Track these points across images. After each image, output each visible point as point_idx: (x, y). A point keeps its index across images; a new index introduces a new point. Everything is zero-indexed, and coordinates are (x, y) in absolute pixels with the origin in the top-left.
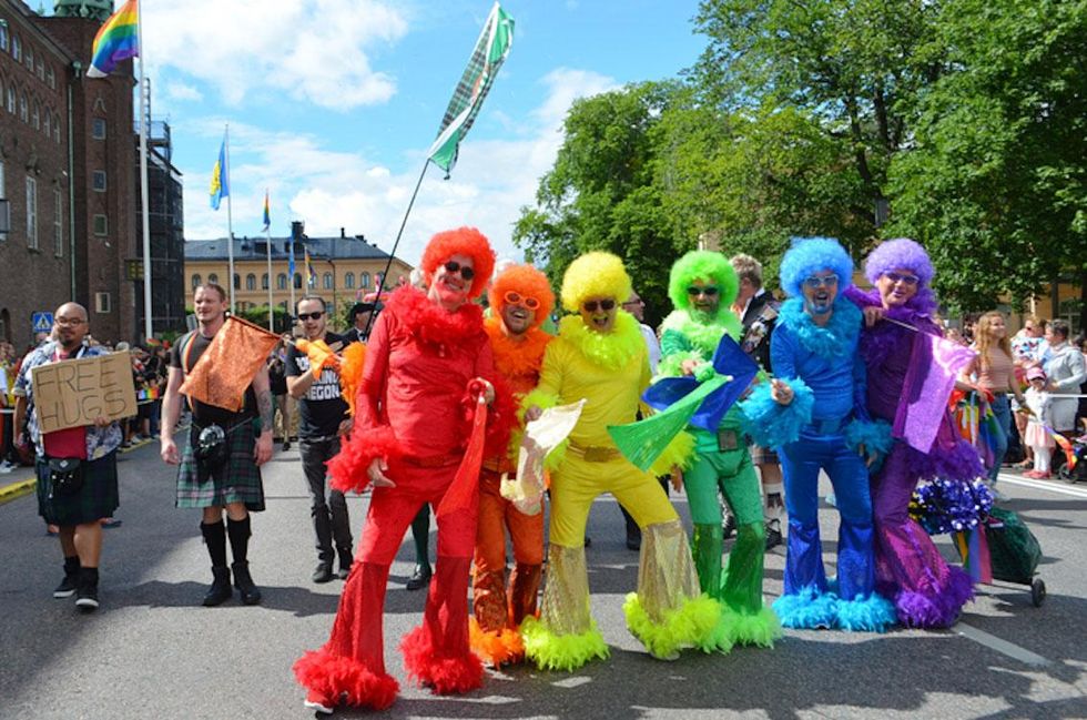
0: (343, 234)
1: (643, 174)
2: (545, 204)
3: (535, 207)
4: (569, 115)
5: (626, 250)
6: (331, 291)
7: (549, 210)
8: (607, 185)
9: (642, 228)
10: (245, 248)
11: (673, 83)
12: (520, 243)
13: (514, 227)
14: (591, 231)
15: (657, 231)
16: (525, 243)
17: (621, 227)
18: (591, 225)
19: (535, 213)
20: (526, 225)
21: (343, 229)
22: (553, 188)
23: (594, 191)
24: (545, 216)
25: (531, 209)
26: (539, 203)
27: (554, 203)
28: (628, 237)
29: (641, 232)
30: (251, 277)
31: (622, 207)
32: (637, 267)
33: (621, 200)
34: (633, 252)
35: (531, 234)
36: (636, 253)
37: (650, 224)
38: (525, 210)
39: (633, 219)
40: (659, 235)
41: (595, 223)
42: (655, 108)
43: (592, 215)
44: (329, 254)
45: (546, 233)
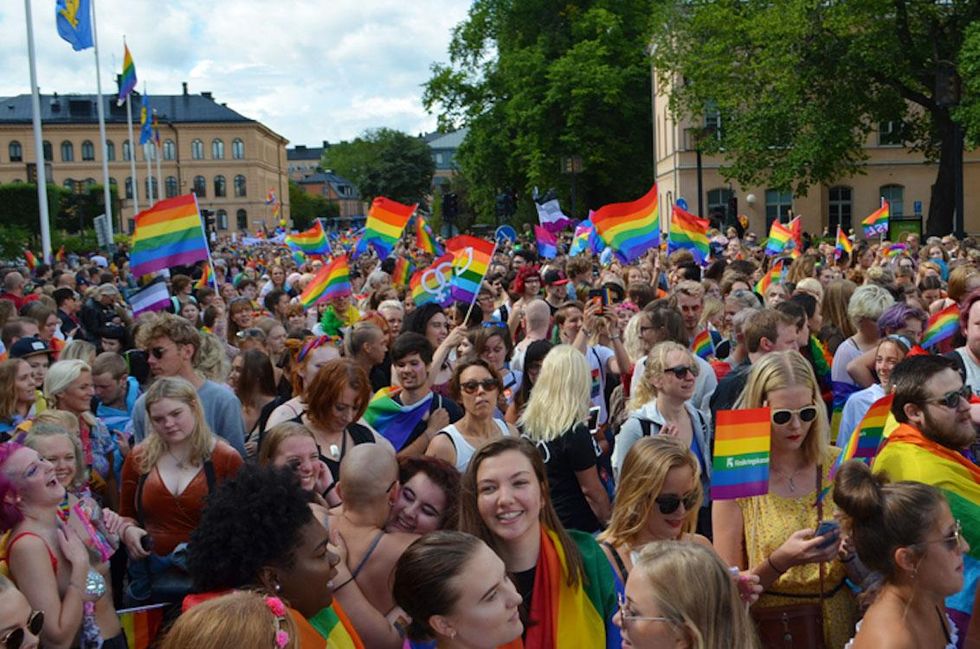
0: (185, 90)
1: (584, 25)
2: (459, 61)
3: (449, 64)
5: (566, 117)
6: (174, 163)
7: (465, 68)
10: (56, 108)
12: (431, 109)
13: (424, 89)
14: (522, 94)
15: (604, 95)
16: (437, 107)
17: (560, 90)
18: (521, 87)
19: (449, 71)
20: (440, 87)
21: (185, 85)
22: (469, 40)
23: (523, 45)
24: (462, 75)
25: (444, 67)
26: (453, 59)
27: (470, 58)
29: (584, 96)
30: (67, 145)
31: (559, 66)
32: (578, 138)
35: (445, 98)
36: (579, 122)
37: (594, 86)
38: (437, 69)
39: (573, 80)
40: (605, 100)
41: (528, 84)
43: (522, 75)
44: (169, 115)
45: (463, 96)
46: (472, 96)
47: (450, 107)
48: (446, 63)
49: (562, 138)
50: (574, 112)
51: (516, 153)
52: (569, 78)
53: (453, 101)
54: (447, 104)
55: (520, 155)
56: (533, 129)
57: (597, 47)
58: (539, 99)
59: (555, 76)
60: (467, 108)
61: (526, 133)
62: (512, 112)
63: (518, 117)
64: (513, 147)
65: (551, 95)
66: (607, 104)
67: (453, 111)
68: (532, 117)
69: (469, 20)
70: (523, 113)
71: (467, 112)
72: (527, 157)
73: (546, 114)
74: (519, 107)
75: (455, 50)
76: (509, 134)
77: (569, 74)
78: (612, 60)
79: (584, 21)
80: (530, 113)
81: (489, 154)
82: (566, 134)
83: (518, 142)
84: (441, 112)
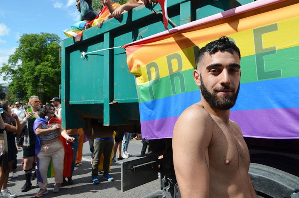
46: (14, 72)
47: (7, 74)
48: (7, 64)
49: (38, 84)
50: (42, 78)
51: (25, 87)
52: (41, 70)
53: (8, 73)
54: (6, 74)
55: (26, 87)
56: (30, 81)
57: (49, 64)
58: (32, 74)
59: (37, 69)
60: (12, 75)
61: (28, 82)
62: (25, 77)
63: (26, 78)
64: (25, 85)
65: (36, 74)
66: (50, 77)
67: (8, 75)
68: (30, 78)
69: (14, 54)
70: (28, 77)
71: (12, 76)
72: (28, 88)
73: (34, 78)
74: (27, 76)
75: (10, 61)
76: (24, 82)
77: (41, 69)
78: (53, 67)
79: (46, 57)
80: (30, 77)
81: (18, 86)
82: (39, 83)
83: (26, 84)
84: (5, 76)
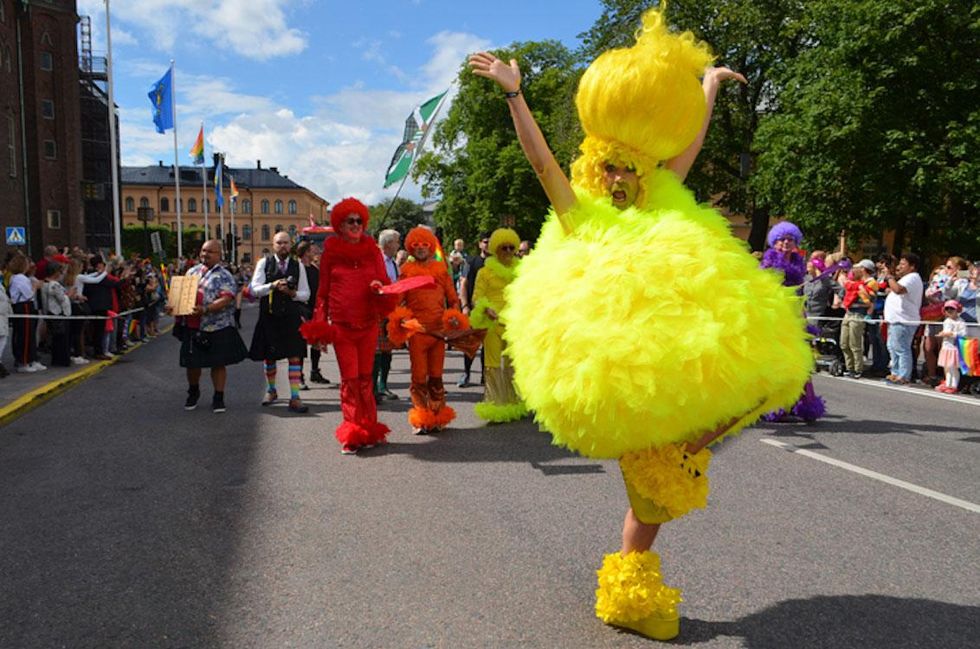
0: (259, 165)
2: (439, 147)
3: (432, 149)
4: (463, 68)
6: (249, 215)
7: (443, 152)
8: (494, 132)
9: (523, 170)
11: (554, 45)
12: (418, 180)
14: (480, 171)
16: (422, 180)
17: (506, 168)
18: (480, 167)
19: (431, 154)
20: (424, 164)
21: (259, 162)
22: (447, 133)
23: (483, 137)
24: (440, 157)
25: (428, 151)
26: (435, 146)
27: (447, 146)
28: (511, 178)
29: (522, 173)
31: (507, 152)
33: (506, 146)
34: (515, 190)
35: (428, 173)
39: (516, 162)
41: (483, 164)
42: (536, 65)
43: (481, 158)
44: (247, 183)
45: (440, 172)
